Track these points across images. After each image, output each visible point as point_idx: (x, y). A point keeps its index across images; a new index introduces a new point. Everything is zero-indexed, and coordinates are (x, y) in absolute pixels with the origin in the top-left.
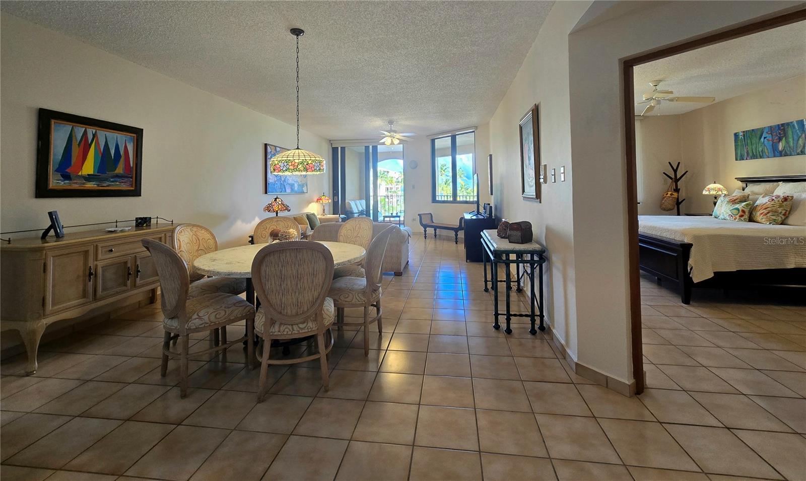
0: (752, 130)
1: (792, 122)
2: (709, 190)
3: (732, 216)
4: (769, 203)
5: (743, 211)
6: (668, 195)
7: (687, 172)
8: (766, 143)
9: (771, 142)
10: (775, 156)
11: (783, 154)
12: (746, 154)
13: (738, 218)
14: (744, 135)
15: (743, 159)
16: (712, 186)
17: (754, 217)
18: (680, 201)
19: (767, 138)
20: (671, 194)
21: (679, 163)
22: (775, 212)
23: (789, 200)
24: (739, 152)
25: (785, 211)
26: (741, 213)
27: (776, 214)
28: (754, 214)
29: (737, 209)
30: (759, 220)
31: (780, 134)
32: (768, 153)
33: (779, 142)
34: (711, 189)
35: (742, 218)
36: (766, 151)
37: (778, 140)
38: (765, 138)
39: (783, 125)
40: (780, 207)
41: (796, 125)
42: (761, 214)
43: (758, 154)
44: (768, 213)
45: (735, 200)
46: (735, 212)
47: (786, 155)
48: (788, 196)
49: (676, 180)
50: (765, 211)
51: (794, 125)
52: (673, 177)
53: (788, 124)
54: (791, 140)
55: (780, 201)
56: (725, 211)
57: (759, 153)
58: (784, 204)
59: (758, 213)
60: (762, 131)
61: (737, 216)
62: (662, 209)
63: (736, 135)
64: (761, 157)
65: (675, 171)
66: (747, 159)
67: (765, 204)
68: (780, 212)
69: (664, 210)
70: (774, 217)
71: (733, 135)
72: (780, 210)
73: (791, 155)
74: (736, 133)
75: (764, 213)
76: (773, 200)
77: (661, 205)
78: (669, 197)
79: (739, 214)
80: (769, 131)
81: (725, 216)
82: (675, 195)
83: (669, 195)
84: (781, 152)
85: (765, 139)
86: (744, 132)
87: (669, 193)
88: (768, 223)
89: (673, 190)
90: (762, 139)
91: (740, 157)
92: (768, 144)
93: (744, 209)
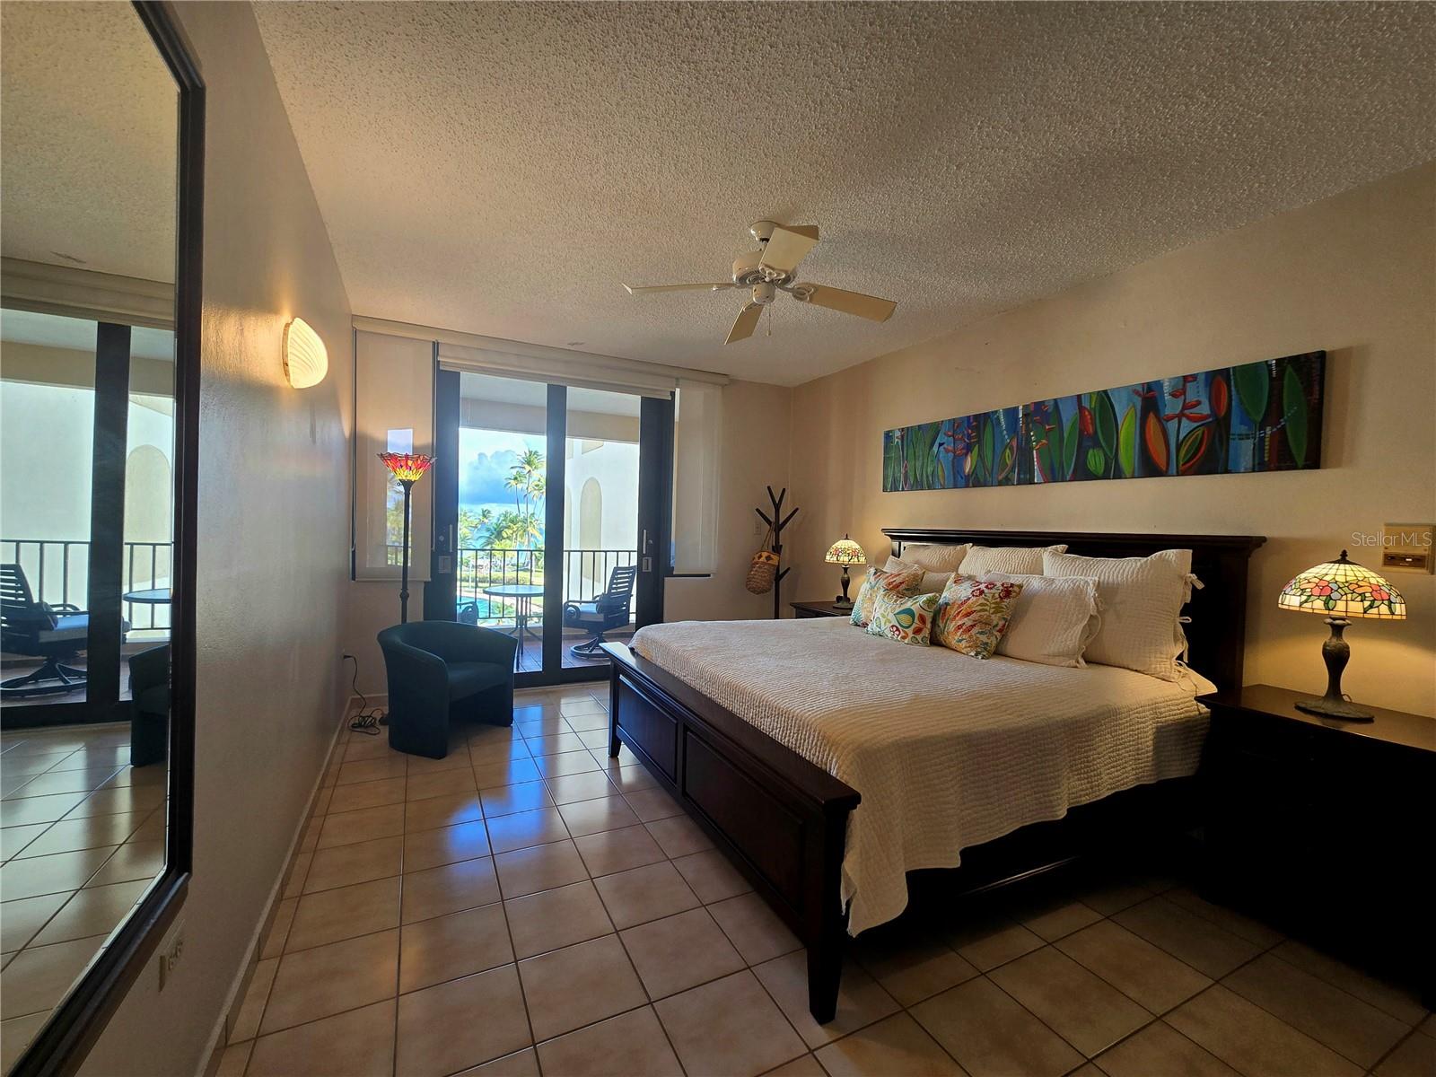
0: (919, 426)
1: (996, 412)
2: (838, 553)
3: (898, 629)
4: (974, 599)
5: (922, 619)
6: (761, 560)
7: (797, 509)
8: (943, 452)
9: (951, 455)
10: (955, 487)
11: (974, 481)
12: (902, 479)
13: (911, 635)
14: (902, 436)
15: (896, 490)
16: (842, 544)
17: (942, 633)
18: (781, 572)
19: (945, 446)
20: (768, 558)
21: (784, 490)
22: (986, 624)
23: (1014, 594)
24: (890, 473)
25: (1003, 622)
26: (917, 624)
27: (988, 628)
28: (941, 625)
29: (909, 612)
30: (954, 642)
31: (969, 436)
32: (944, 478)
33: (966, 454)
34: (843, 550)
35: (919, 637)
36: (940, 473)
37: (964, 451)
38: (941, 445)
39: (977, 417)
40: (998, 610)
41: (1002, 418)
42: (959, 627)
43: (925, 479)
44: (973, 626)
45: (898, 586)
46: (905, 619)
47: (977, 484)
48: (1012, 585)
49: (778, 527)
50: (968, 622)
51: (998, 418)
52: (772, 519)
53: (987, 416)
54: (988, 453)
55: (997, 595)
56: (883, 616)
57: (927, 477)
58: (1003, 605)
59: (952, 626)
60: (935, 428)
61: (910, 631)
62: (749, 589)
63: (888, 436)
64: (930, 488)
65: (777, 507)
66: (903, 490)
67: (965, 601)
68: (995, 623)
69: (753, 592)
70: (984, 638)
71: (883, 435)
72: (995, 619)
73: (985, 485)
74: (889, 432)
75: (964, 627)
76: (982, 592)
77: (749, 580)
78: (763, 563)
79: (914, 626)
80: (949, 431)
81: (883, 627)
82: (775, 558)
83: (763, 559)
84: (967, 477)
85: (942, 448)
86: (903, 429)
87: (765, 554)
88: (973, 654)
89: (771, 550)
90: (935, 449)
91: (892, 486)
92: (946, 459)
93: (924, 613)
